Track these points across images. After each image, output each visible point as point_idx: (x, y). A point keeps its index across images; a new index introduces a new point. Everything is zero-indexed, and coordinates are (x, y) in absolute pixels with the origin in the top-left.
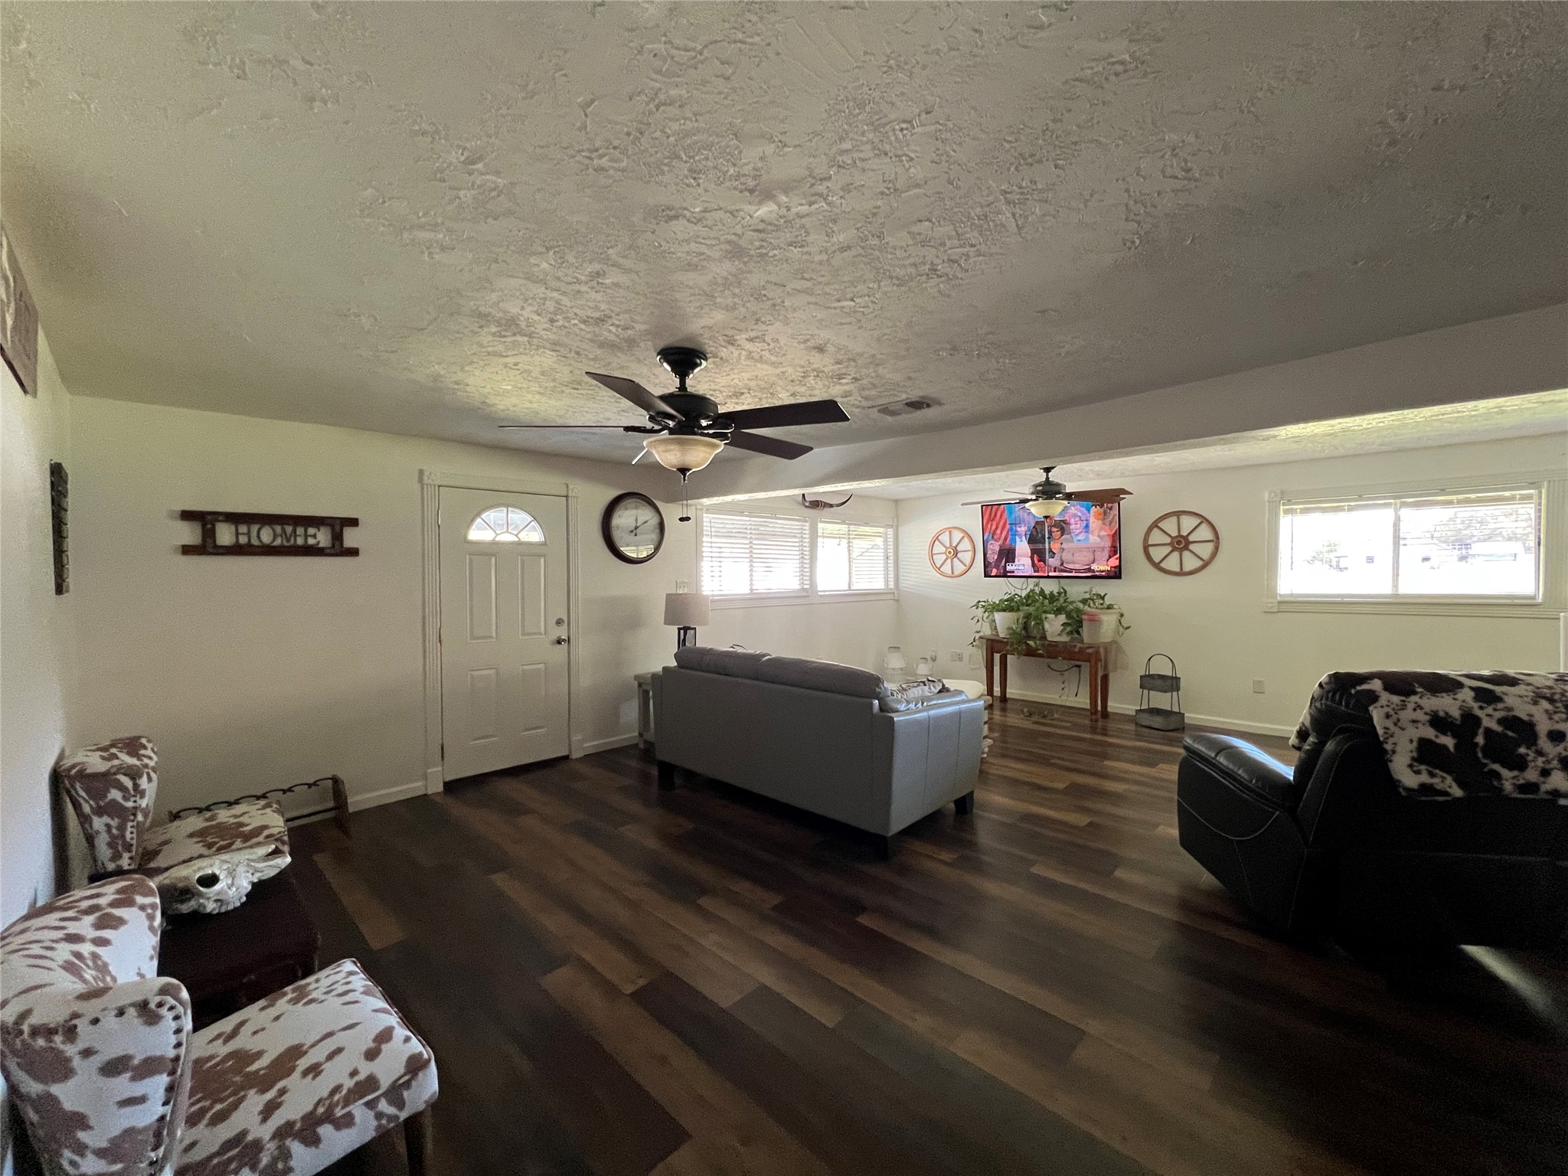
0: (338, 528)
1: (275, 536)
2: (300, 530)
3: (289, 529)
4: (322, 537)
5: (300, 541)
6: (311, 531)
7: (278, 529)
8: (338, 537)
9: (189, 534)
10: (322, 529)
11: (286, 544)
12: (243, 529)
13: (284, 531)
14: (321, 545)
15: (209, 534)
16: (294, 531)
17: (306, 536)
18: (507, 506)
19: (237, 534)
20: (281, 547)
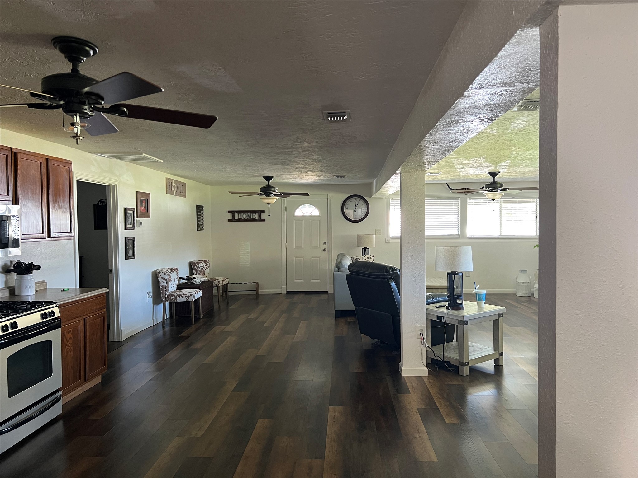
0: (260, 213)
1: (246, 216)
2: (252, 215)
3: (249, 214)
4: (256, 216)
5: (252, 218)
6: (254, 214)
7: (247, 214)
8: (260, 216)
9: (229, 216)
10: (256, 214)
11: (249, 218)
12: (240, 215)
13: (248, 214)
14: (256, 218)
15: (233, 216)
16: (250, 215)
17: (253, 216)
18: (307, 204)
19: (239, 216)
20: (247, 219)
